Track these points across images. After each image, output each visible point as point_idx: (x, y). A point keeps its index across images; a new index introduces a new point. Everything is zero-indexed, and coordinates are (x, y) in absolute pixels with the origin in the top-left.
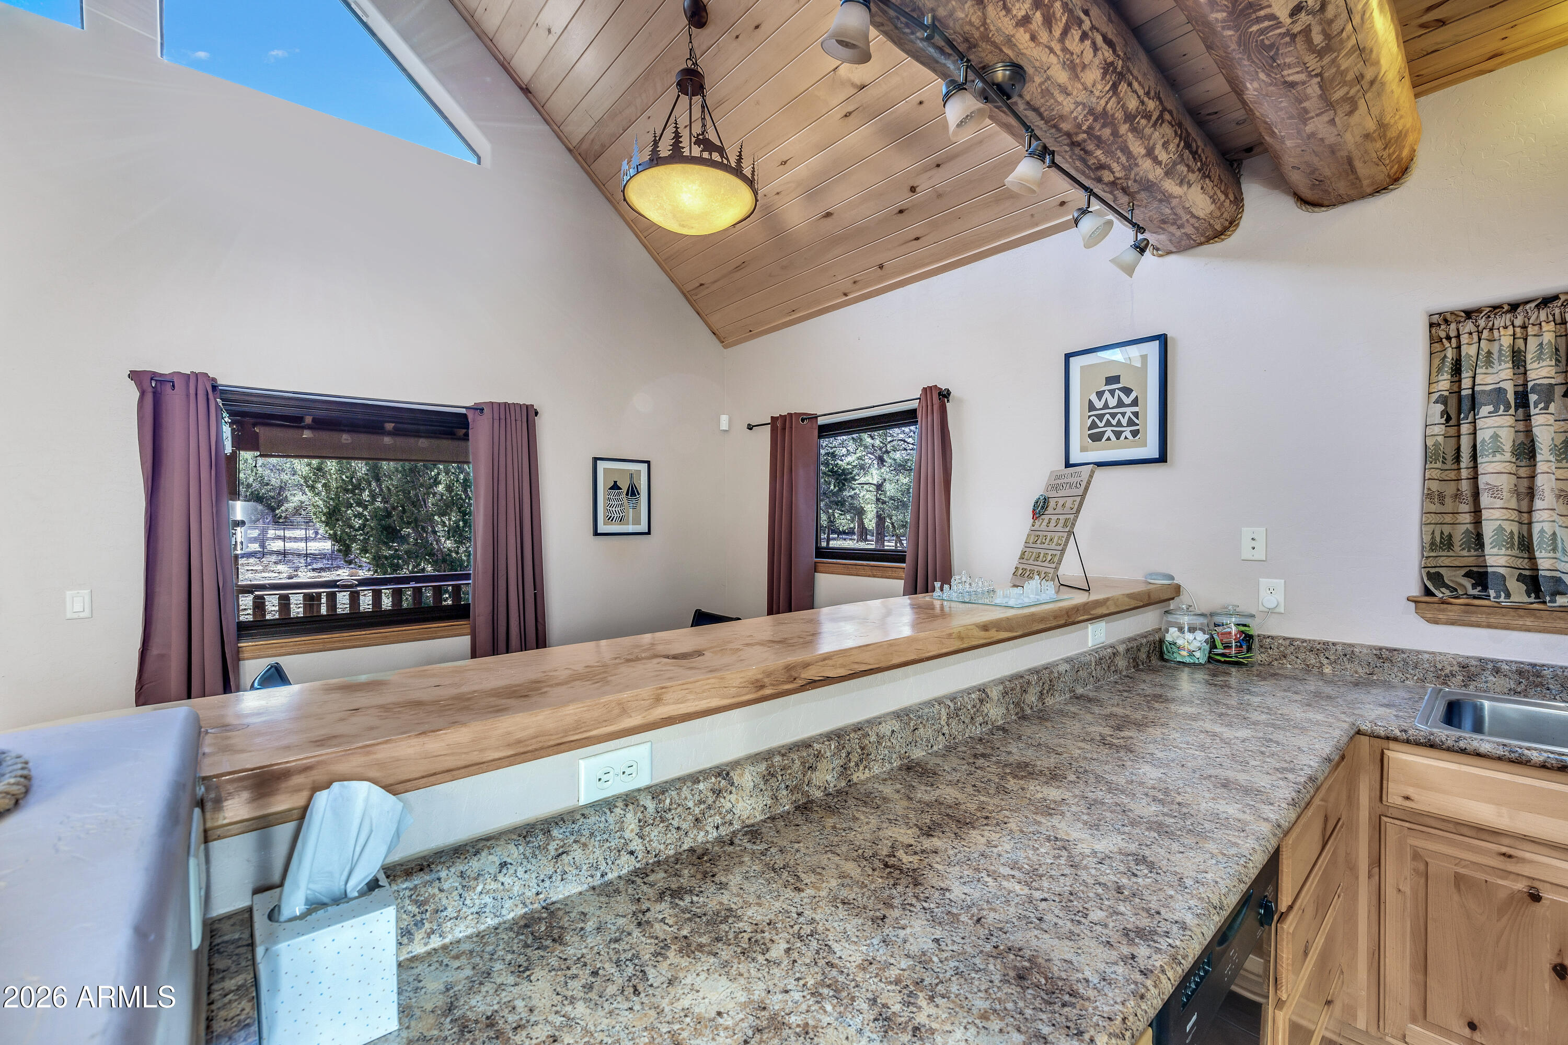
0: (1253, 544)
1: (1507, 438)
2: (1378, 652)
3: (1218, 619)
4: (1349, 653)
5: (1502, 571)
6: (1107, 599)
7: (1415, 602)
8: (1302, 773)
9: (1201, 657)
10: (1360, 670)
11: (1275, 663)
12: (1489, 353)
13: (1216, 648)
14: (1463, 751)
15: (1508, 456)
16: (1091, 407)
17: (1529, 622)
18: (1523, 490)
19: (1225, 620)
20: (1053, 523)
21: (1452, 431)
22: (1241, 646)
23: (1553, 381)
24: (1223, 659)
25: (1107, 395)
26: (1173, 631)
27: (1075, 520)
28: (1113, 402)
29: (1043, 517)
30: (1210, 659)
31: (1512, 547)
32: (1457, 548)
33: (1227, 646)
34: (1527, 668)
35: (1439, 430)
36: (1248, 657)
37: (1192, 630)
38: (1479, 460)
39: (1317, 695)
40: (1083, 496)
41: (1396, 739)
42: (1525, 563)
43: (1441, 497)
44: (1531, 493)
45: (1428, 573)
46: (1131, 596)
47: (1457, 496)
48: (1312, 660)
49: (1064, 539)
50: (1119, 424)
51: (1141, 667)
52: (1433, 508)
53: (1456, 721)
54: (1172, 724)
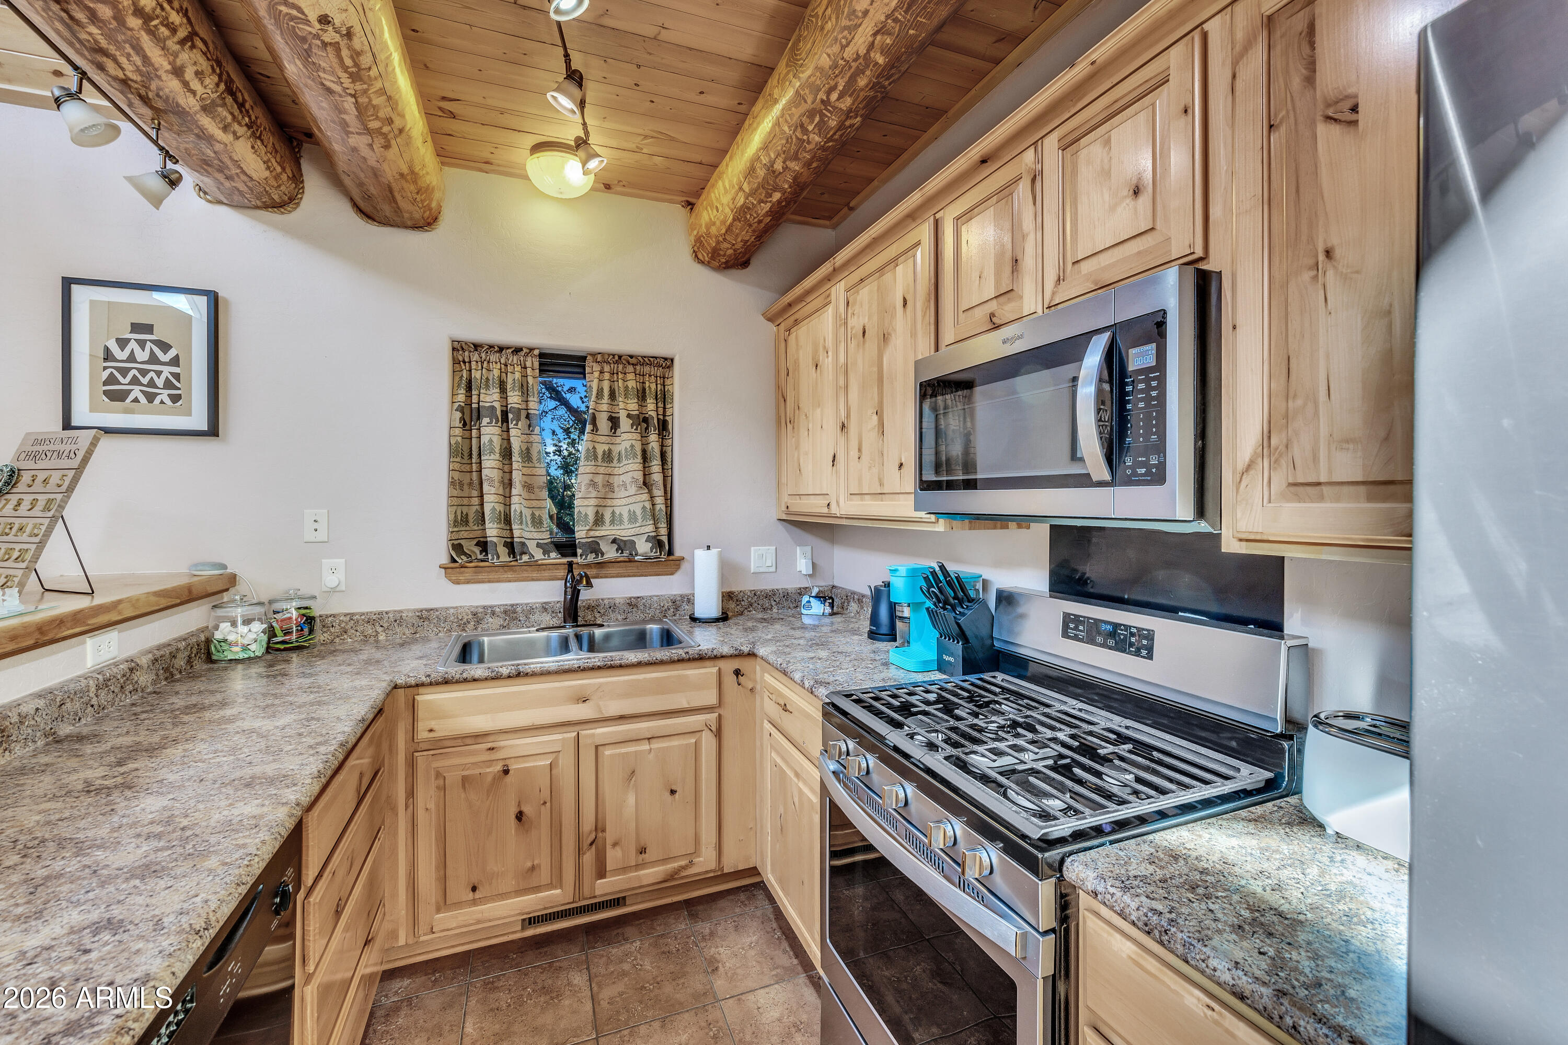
0: (316, 526)
1: (497, 441)
2: (419, 614)
3: (277, 606)
4: (398, 619)
5: (495, 540)
6: (120, 602)
7: (445, 568)
8: (334, 742)
9: (257, 649)
10: (407, 632)
11: (337, 640)
12: (487, 379)
13: (276, 636)
14: (466, 680)
15: (497, 456)
16: (108, 356)
17: (510, 575)
18: (506, 481)
19: (284, 605)
20: (25, 505)
21: (467, 434)
22: (302, 630)
23: (520, 406)
24: (282, 647)
25: (133, 345)
26: (225, 627)
27: (65, 501)
28: (141, 355)
29: (8, 496)
30: (269, 649)
31: (500, 522)
32: (471, 524)
33: (287, 632)
34: (509, 608)
35: (458, 431)
36: (310, 640)
37: (247, 622)
38: (483, 458)
39: (368, 662)
40: (79, 470)
41: (423, 685)
42: (506, 533)
43: (461, 484)
44: (510, 484)
45: (453, 545)
46: (159, 594)
47: (471, 484)
48: (369, 630)
49: (44, 528)
50: (152, 384)
51: (178, 676)
52: (455, 493)
53: (468, 658)
54: (201, 735)
